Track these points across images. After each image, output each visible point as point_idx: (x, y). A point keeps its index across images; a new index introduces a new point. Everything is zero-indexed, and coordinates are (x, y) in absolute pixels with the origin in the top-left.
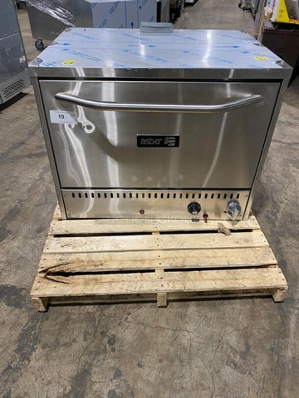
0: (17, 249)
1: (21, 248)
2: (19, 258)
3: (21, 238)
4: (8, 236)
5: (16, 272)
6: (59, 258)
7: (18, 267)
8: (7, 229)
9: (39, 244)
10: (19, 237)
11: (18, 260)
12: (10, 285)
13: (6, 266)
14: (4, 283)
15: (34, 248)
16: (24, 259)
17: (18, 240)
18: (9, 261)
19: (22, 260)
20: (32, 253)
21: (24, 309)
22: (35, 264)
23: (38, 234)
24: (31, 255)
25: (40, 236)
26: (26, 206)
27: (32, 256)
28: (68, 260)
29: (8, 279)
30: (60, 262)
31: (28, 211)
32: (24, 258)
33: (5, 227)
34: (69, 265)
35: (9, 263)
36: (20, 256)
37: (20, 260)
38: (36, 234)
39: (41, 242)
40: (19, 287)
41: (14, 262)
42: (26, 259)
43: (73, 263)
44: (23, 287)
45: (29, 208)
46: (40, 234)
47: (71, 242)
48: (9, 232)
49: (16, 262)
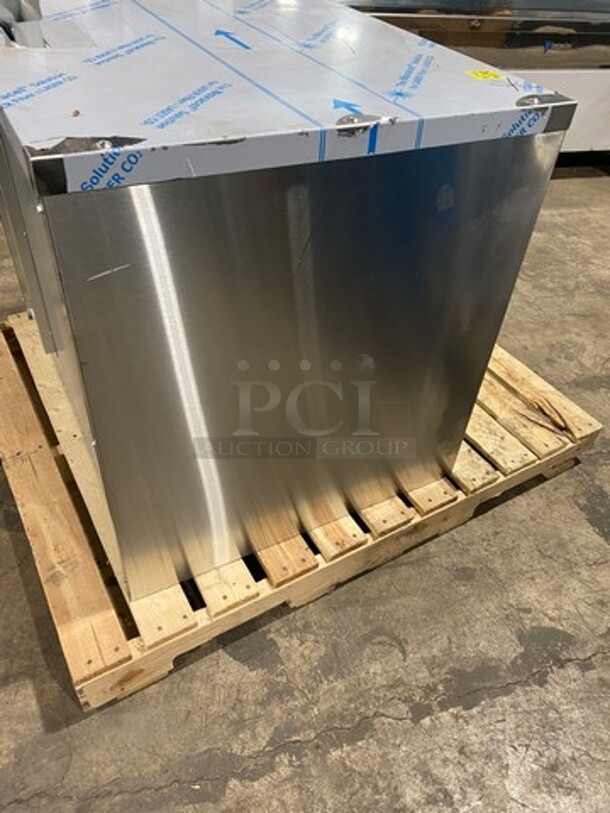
0: (537, 580)
1: (529, 575)
2: (548, 559)
3: (511, 595)
4: (533, 628)
5: (571, 540)
6: (524, 430)
7: (561, 545)
8: (521, 650)
9: (494, 549)
10: (514, 603)
11: (550, 557)
12: (594, 531)
13: (580, 567)
14: (601, 540)
15: (508, 550)
16: (540, 547)
17: (521, 596)
18: (569, 571)
19: (546, 550)
20: (519, 545)
21: (598, 482)
22: (531, 524)
23: (475, 570)
24: (524, 543)
25: (475, 563)
26: (424, 674)
27: (525, 541)
28: (515, 418)
29: (592, 542)
30: (530, 424)
31: (435, 651)
32: (539, 551)
33: (519, 661)
34: (522, 412)
35: (571, 568)
36: (542, 561)
37: (549, 553)
38: (478, 572)
39: (486, 550)
40: (583, 515)
41: (561, 560)
42: (537, 546)
43: (514, 410)
44: (577, 509)
45: (424, 660)
46: (471, 565)
47: (484, 432)
48: (522, 637)
49: (558, 557)
